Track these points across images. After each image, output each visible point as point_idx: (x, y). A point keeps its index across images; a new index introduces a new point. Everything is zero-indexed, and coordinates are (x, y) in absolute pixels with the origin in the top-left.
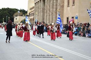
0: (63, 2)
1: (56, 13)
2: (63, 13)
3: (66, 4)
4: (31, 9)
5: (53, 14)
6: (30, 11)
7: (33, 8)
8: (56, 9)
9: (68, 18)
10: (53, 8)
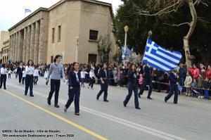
0: (47, 37)
1: (38, 50)
2: (46, 50)
3: (50, 39)
4: (5, 43)
5: (33, 51)
6: (4, 46)
7: (8, 42)
8: (38, 44)
9: (52, 57)
10: (34, 43)
